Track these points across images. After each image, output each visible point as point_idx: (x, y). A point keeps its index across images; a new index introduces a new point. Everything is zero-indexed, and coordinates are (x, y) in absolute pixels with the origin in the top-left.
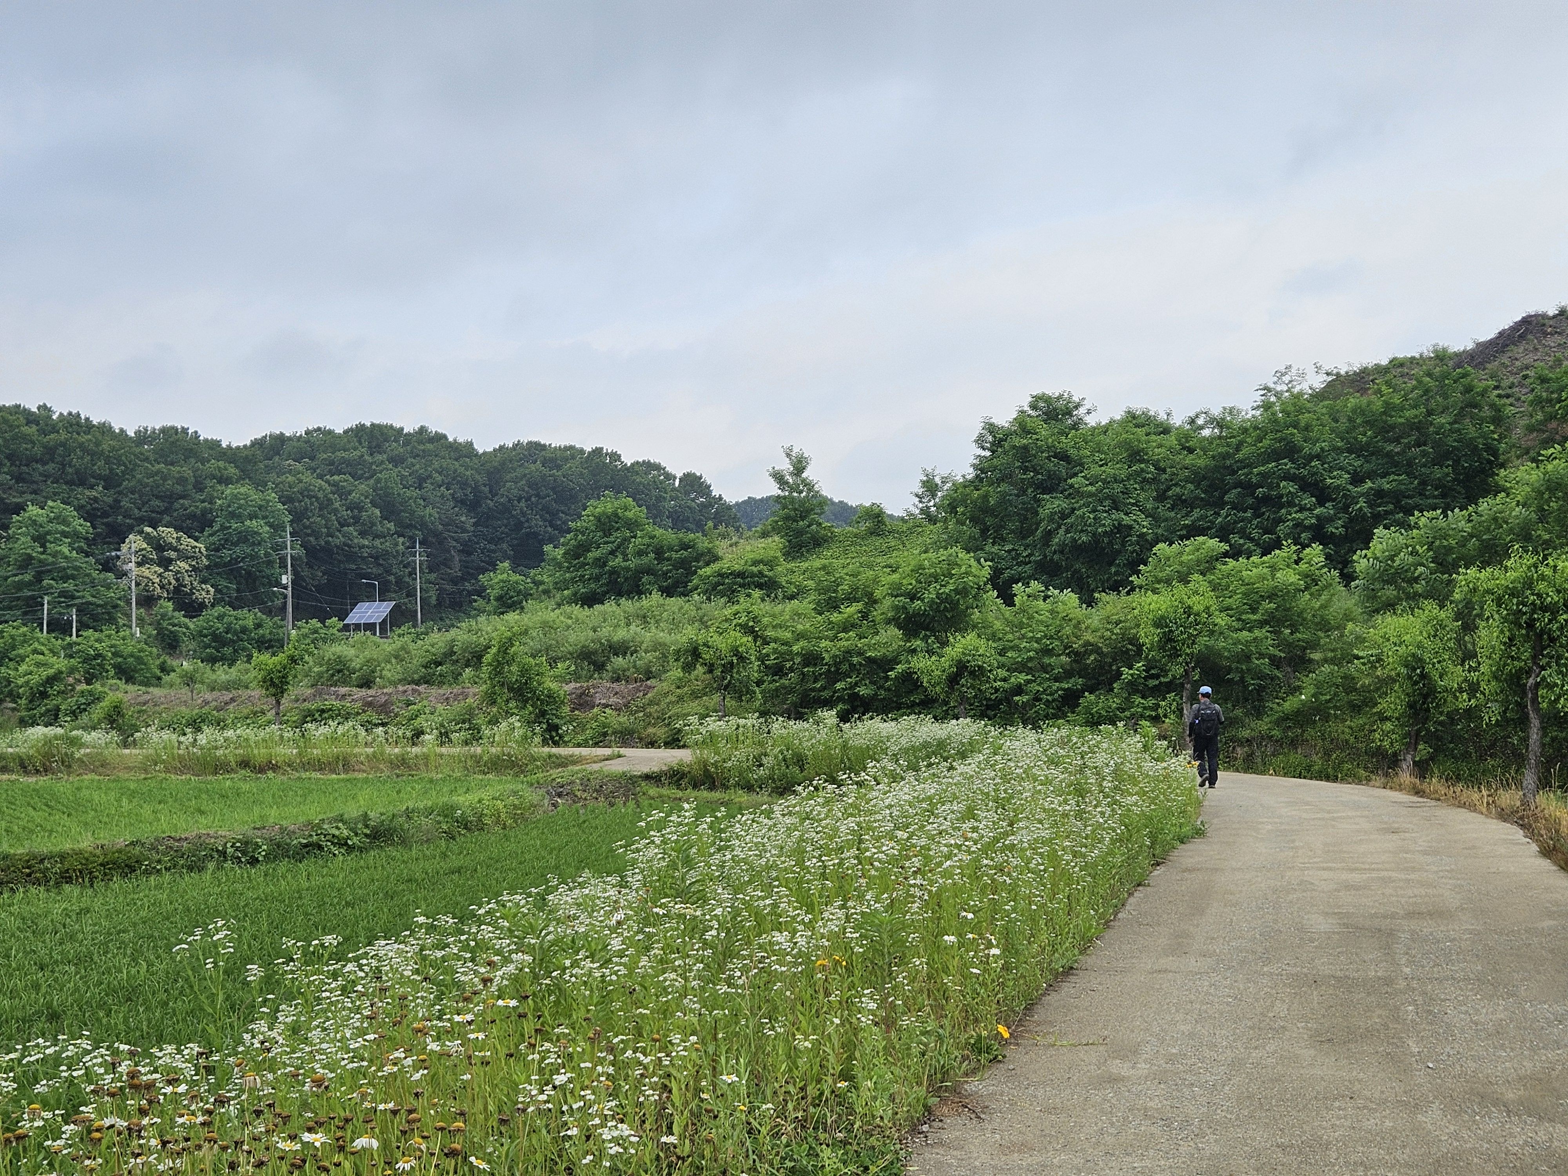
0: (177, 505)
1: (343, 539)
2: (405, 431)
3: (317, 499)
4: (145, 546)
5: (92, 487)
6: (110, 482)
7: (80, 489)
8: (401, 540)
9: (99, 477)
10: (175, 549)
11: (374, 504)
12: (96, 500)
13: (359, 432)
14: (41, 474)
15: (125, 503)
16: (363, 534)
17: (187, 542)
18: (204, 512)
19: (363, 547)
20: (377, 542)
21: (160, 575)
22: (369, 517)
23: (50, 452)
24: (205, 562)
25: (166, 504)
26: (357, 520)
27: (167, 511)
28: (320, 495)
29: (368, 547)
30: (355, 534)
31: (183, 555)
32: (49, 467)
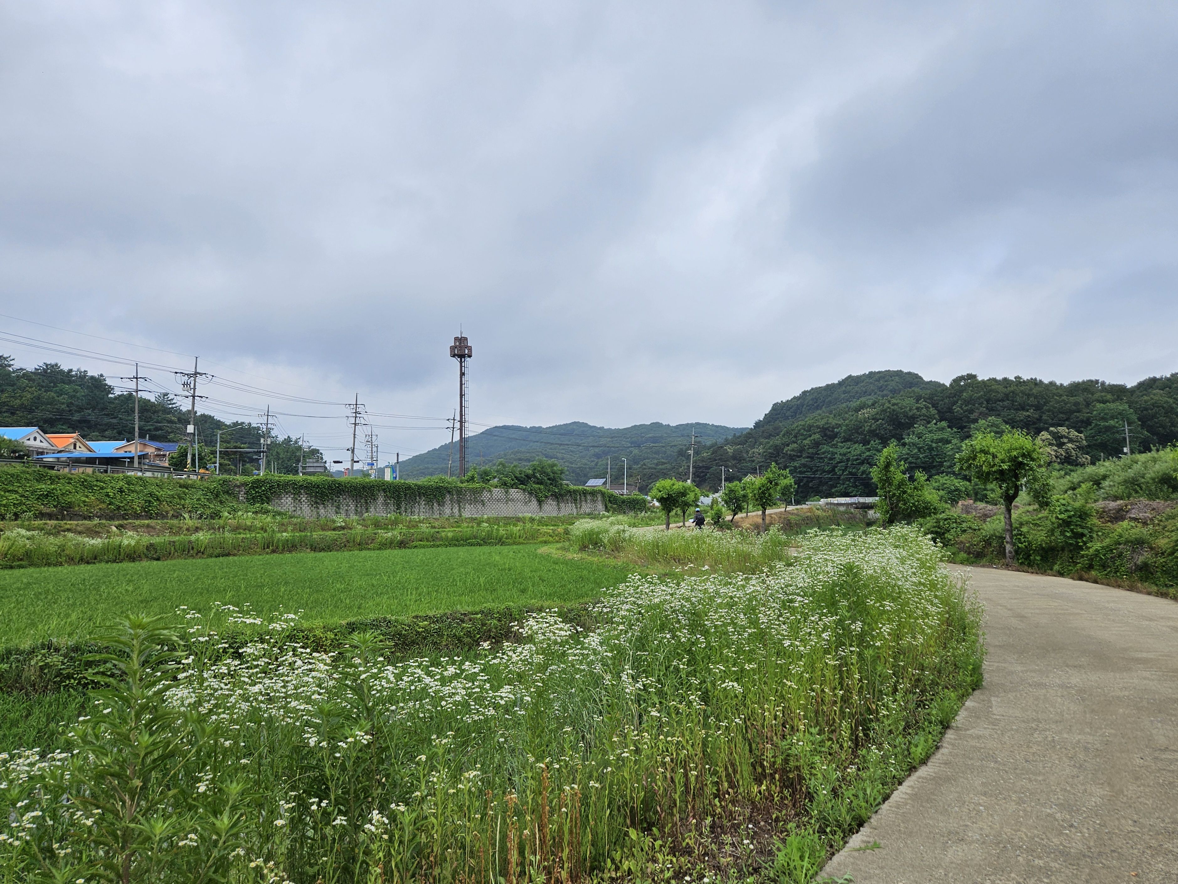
0: (1073, 416)
3: (1163, 408)
4: (1049, 437)
6: (1038, 408)
9: (1032, 406)
10: (1067, 438)
12: (1029, 416)
14: (1002, 407)
15: (1044, 417)
17: (1074, 433)
18: (1088, 419)
21: (1056, 451)
23: (1007, 395)
24: (1085, 443)
25: (1066, 417)
27: (1067, 419)
31: (1071, 441)
32: (1005, 403)
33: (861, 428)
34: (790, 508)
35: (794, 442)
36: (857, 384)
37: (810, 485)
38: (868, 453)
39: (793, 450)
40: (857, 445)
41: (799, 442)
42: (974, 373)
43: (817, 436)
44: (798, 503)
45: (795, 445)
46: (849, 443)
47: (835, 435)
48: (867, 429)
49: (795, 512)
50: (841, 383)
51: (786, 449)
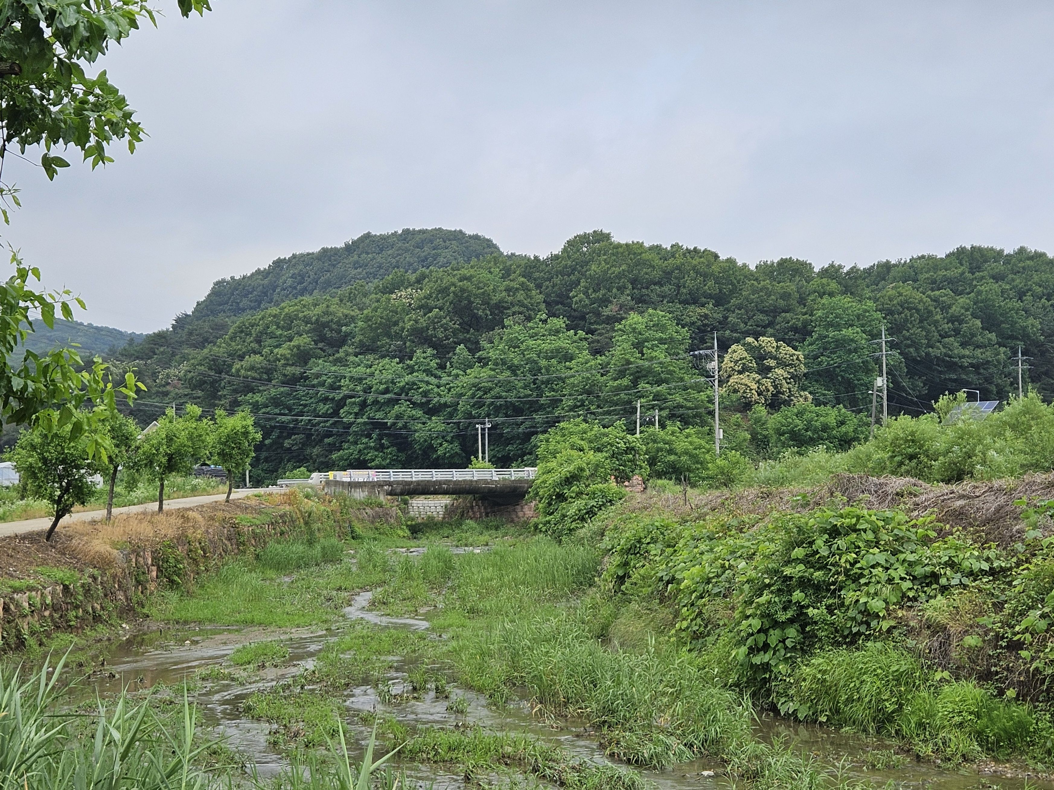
0: (779, 319)
1: (944, 350)
2: (1005, 253)
3: (918, 311)
4: (745, 354)
5: (703, 306)
6: (720, 300)
7: (693, 306)
8: (1002, 349)
9: (710, 296)
10: (775, 358)
11: (974, 316)
12: (706, 316)
13: (960, 254)
14: (658, 296)
15: (732, 318)
16: (963, 345)
17: (786, 350)
18: (806, 324)
19: (964, 357)
20: (978, 352)
21: (758, 382)
22: (969, 328)
23: (668, 274)
24: (804, 369)
25: (770, 319)
26: (957, 332)
27: (771, 324)
28: (921, 307)
29: (968, 357)
30: (956, 344)
31: (782, 364)
32: (666, 288)
33: (396, 324)
34: (239, 494)
35: (255, 353)
36: (382, 250)
37: (287, 443)
38: (408, 378)
39: (252, 368)
40: (387, 360)
41: (266, 350)
42: (606, 231)
43: (304, 341)
44: (257, 483)
45: (258, 358)
46: (371, 357)
47: (342, 341)
48: (408, 326)
49: (253, 502)
50: (349, 248)
51: (237, 366)
